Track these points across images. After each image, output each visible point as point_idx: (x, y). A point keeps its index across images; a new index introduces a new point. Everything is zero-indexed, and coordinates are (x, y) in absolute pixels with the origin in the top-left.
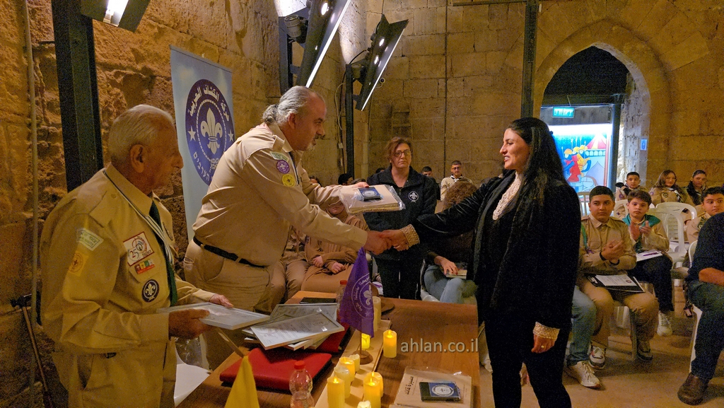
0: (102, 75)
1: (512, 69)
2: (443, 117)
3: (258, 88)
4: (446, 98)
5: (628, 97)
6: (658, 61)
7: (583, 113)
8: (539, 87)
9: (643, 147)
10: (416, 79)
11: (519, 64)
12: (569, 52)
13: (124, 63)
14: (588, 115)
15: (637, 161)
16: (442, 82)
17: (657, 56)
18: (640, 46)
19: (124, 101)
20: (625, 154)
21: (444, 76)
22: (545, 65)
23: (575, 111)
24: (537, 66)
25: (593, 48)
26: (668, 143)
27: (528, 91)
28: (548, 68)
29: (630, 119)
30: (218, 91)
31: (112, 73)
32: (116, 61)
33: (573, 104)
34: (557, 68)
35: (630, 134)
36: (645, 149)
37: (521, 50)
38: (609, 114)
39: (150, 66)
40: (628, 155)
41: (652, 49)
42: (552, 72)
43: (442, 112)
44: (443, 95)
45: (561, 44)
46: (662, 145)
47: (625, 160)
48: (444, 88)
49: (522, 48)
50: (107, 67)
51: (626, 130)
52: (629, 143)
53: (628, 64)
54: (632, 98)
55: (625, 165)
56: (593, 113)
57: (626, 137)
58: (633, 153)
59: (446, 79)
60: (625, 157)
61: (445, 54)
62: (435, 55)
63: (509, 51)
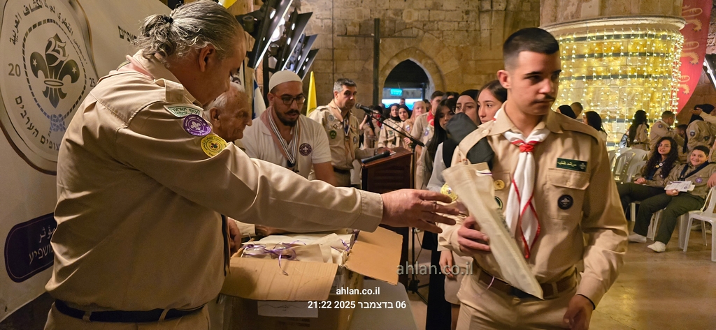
1: (367, 70)
5: (427, 85)
6: (438, 71)
7: (407, 93)
8: (382, 80)
10: (317, 72)
11: (371, 67)
12: (396, 63)
14: (410, 94)
16: (331, 75)
17: (437, 67)
18: (429, 61)
21: (332, 72)
22: (385, 68)
23: (403, 92)
24: (380, 69)
25: (409, 60)
27: (376, 83)
28: (385, 70)
33: (402, 88)
34: (391, 70)
37: (372, 61)
38: (420, 94)
41: (435, 64)
42: (388, 72)
45: (392, 58)
49: (373, 60)
53: (425, 70)
54: (430, 87)
56: (413, 93)
59: (333, 74)
61: (333, 60)
62: (327, 60)
63: (366, 60)
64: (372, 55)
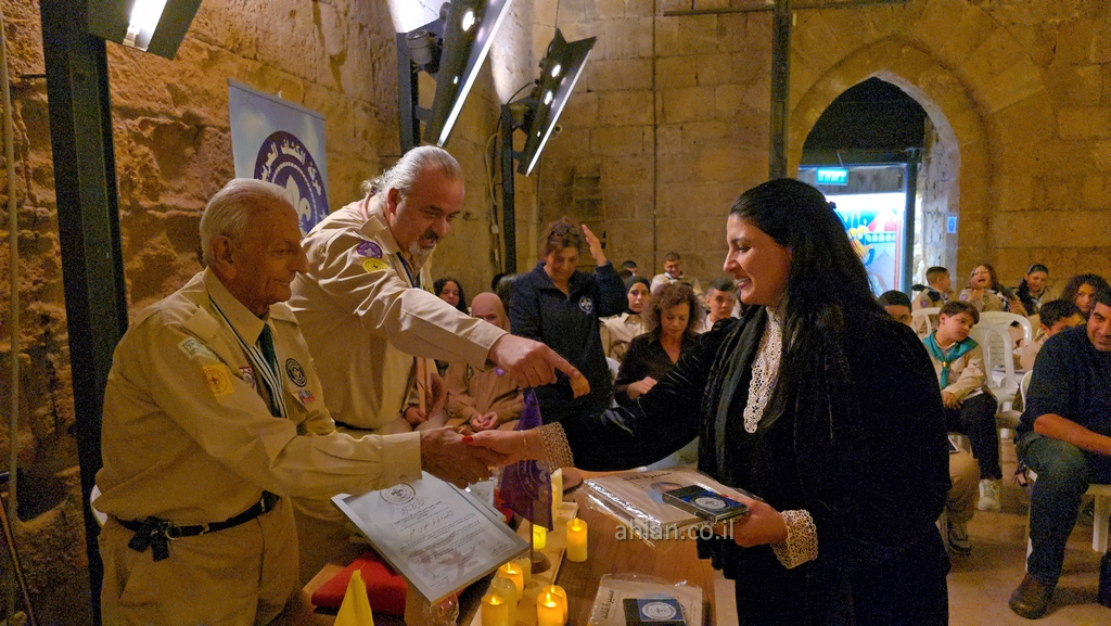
0: (120, 126)
1: (753, 110)
2: (651, 185)
3: (367, 143)
4: (655, 154)
5: (926, 153)
6: (970, 102)
7: (861, 178)
8: (795, 138)
9: (951, 229)
10: (610, 126)
11: (763, 101)
12: (839, 86)
13: (156, 107)
14: (869, 180)
15: (942, 250)
16: (649, 131)
17: (969, 93)
18: (943, 78)
19: (155, 165)
20: (925, 239)
21: (651, 122)
22: (804, 104)
23: (850, 175)
25: (875, 78)
26: (987, 222)
27: (779, 144)
28: (807, 109)
29: (930, 186)
30: (303, 149)
31: (137, 122)
32: (143, 104)
33: (846, 163)
34: (822, 109)
35: (931, 208)
36: (955, 231)
37: (766, 87)
38: (900, 179)
39: (195, 110)
40: (929, 240)
41: (961, 83)
42: (814, 116)
43: (650, 176)
44: (651, 151)
45: (825, 74)
46: (978, 225)
47: (924, 248)
48: (652, 140)
49: (769, 79)
50: (129, 113)
51: (925, 202)
52: (931, 223)
53: (926, 104)
54: (933, 155)
55: (924, 255)
56: (877, 178)
57: (925, 213)
58: (936, 238)
59: (655, 127)
60: (925, 243)
61: (653, 89)
62: (638, 90)
63: (750, 83)
64: (769, 68)
